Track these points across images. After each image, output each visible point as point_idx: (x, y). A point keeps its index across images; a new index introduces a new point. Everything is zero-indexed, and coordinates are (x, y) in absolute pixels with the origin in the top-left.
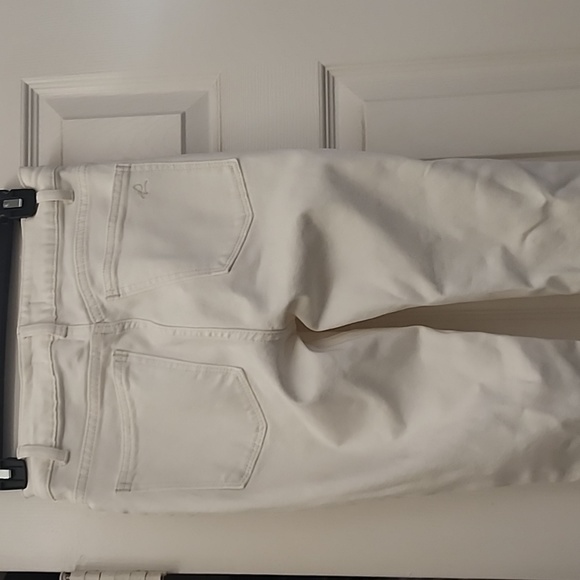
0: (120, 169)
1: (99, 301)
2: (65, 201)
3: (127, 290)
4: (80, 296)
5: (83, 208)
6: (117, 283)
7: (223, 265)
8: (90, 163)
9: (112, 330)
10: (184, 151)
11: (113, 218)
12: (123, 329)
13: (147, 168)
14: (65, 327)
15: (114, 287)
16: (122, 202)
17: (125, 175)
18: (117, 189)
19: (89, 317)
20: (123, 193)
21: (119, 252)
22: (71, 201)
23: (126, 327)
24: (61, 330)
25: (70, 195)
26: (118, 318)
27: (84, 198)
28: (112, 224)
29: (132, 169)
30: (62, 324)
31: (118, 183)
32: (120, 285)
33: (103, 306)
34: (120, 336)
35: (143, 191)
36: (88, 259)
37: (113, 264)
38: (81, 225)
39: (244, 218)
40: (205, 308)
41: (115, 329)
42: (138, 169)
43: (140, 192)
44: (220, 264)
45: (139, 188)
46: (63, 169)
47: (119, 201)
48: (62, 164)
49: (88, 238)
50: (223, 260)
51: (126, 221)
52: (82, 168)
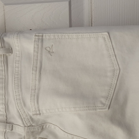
0: (37, 38)
1: (29, 115)
2: (7, 55)
3: (44, 112)
4: (18, 111)
5: (17, 59)
6: (38, 107)
7: (104, 104)
8: (20, 32)
9: (37, 129)
10: (71, 26)
11: (35, 68)
12: (43, 129)
13: (52, 37)
14: (11, 125)
15: (37, 110)
16: (39, 58)
17: (40, 41)
18: (36, 50)
19: (24, 124)
20: (39, 52)
21: (39, 89)
22: (10, 54)
23: (44, 127)
24: (9, 127)
25: (10, 50)
26: (40, 123)
27: (17, 53)
28: (34, 72)
29: (44, 37)
30: (10, 123)
31: (36, 46)
32: (40, 108)
33: (31, 117)
34: (41, 132)
35: (51, 51)
36: (21, 91)
37: (36, 97)
38: (17, 69)
39: (114, 71)
40: (93, 130)
41: (38, 129)
42: (47, 37)
43: (49, 52)
44: (102, 103)
45: (48, 49)
46: (5, 35)
47: (37, 57)
48: (5, 32)
49: (21, 77)
50: (103, 100)
51: (42, 70)
52: (16, 35)
